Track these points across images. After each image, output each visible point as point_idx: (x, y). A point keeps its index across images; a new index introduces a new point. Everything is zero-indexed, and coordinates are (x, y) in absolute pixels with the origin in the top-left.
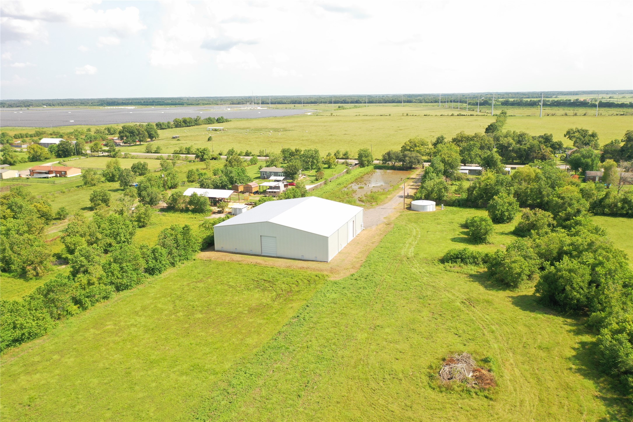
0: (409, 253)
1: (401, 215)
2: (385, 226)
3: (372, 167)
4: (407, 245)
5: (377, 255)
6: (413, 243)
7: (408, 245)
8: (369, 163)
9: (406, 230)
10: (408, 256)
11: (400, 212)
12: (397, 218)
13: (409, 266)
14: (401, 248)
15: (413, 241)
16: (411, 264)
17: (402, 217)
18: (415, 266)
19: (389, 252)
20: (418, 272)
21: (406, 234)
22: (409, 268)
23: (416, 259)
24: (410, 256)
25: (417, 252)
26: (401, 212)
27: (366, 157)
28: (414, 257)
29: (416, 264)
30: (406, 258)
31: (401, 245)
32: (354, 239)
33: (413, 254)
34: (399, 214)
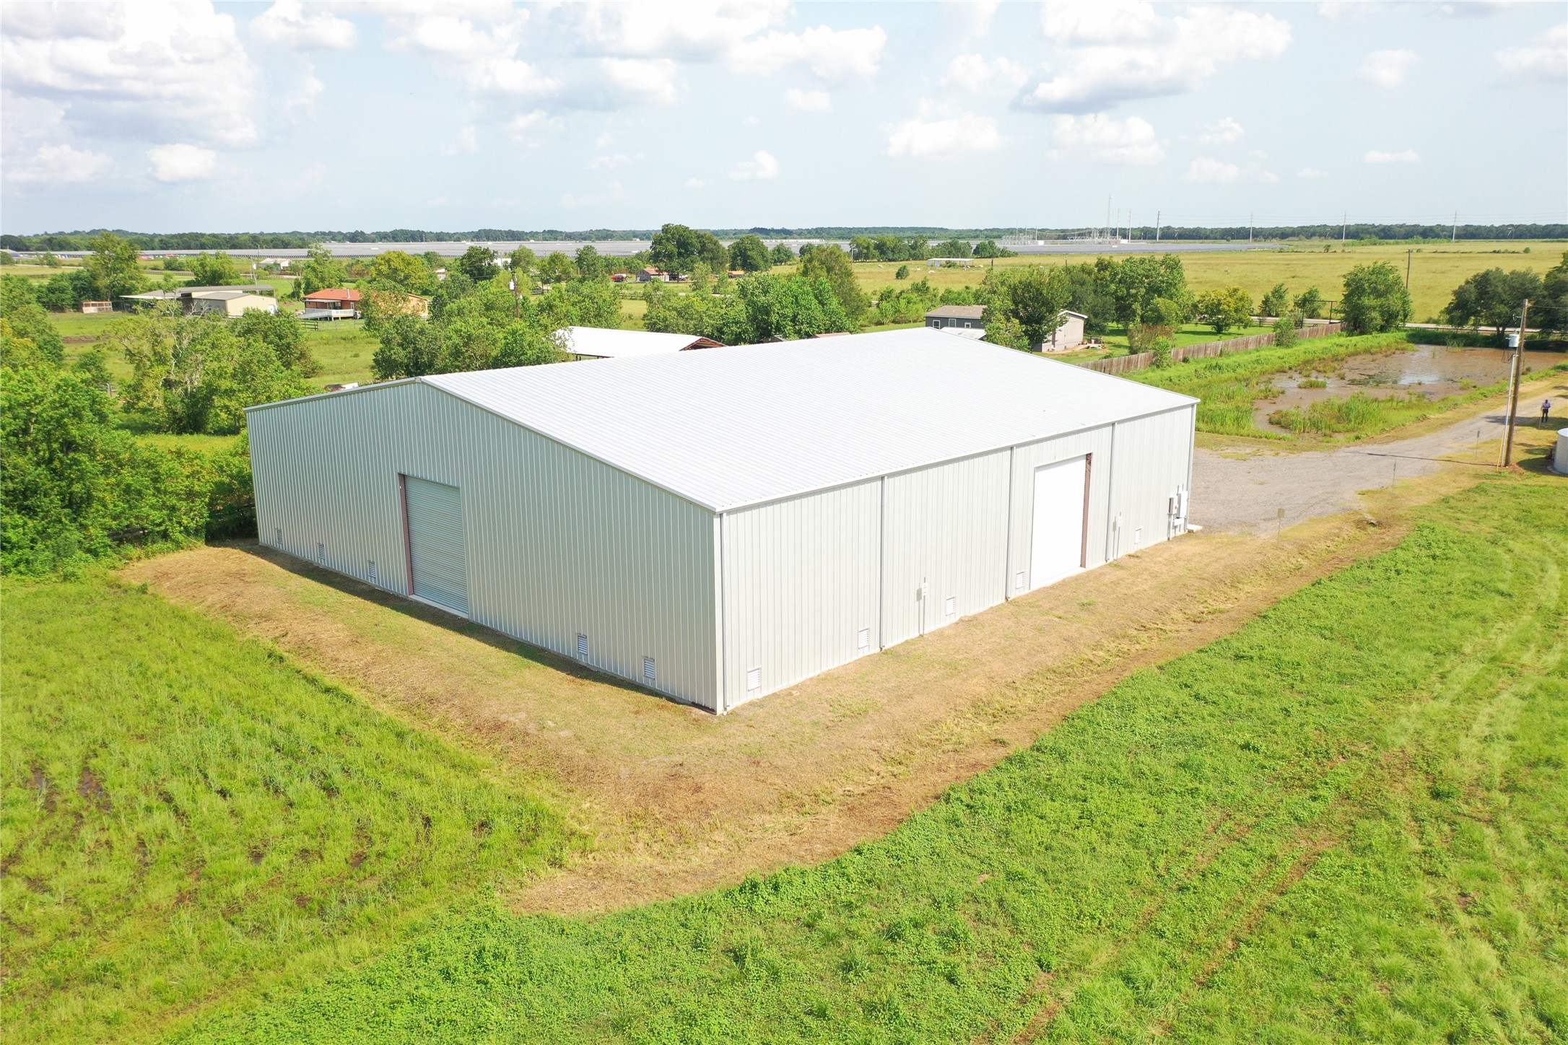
0: (1465, 744)
1: (1480, 490)
2: (1351, 531)
3: (1403, 335)
4: (1465, 672)
5: (1159, 710)
6: (1527, 658)
7: (1476, 667)
8: (1389, 320)
9: (1492, 563)
10: (1450, 767)
11: (1476, 476)
12: (1445, 500)
13: (1425, 891)
14: (1407, 688)
15: (1525, 643)
16: (1455, 869)
17: (1482, 500)
18: (1502, 899)
19: (1291, 701)
20: (1514, 1002)
21: (1479, 588)
22: (1410, 912)
23: (1522, 817)
24: (1461, 771)
25: (1550, 739)
26: (1486, 477)
27: (1379, 295)
28: (1511, 788)
29: (1516, 876)
30: (1421, 783)
31: (1413, 662)
32: (1076, 579)
33: (1499, 755)
34: (1467, 483)
